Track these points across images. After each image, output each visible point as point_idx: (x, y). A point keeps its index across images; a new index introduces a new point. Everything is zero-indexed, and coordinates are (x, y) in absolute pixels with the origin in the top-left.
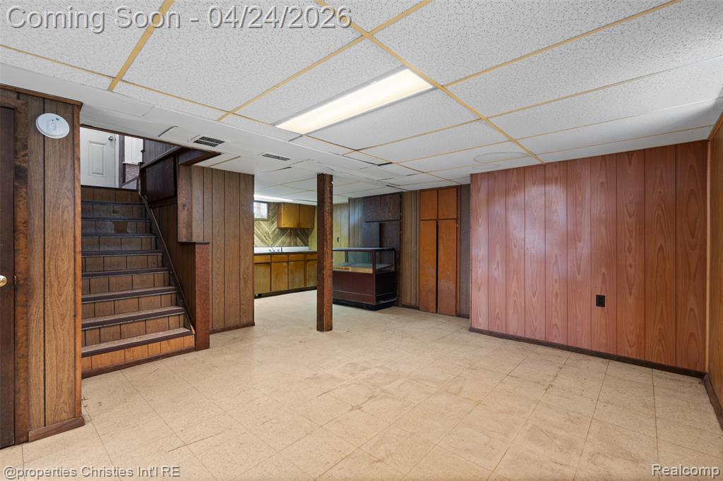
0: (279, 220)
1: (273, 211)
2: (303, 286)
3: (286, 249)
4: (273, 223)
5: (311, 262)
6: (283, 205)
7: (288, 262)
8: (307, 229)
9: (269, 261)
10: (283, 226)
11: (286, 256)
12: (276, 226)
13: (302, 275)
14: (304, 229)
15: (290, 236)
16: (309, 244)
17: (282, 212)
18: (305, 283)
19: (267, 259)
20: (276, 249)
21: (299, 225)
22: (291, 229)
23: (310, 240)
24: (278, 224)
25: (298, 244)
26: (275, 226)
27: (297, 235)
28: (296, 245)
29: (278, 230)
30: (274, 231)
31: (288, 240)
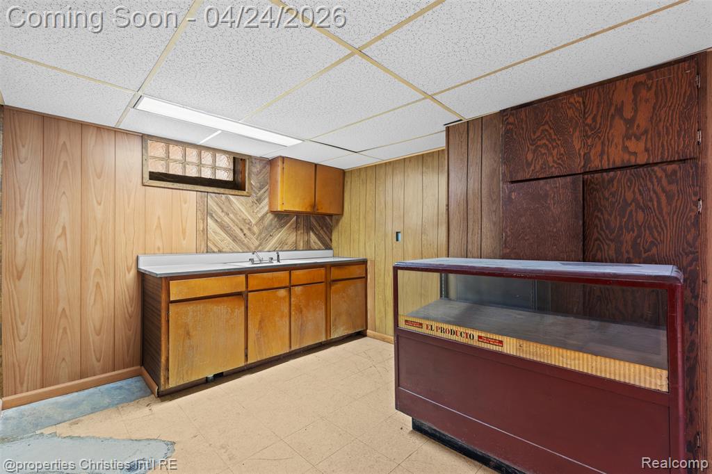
0: (272, 194)
1: (261, 177)
2: (323, 339)
3: (288, 258)
4: (259, 200)
5: (339, 285)
6: (280, 163)
7: (289, 288)
8: (331, 216)
9: (243, 289)
10: (279, 209)
11: (285, 274)
12: (266, 209)
13: (321, 314)
14: (324, 215)
15: (297, 229)
16: (334, 244)
17: (279, 178)
18: (328, 331)
19: (238, 283)
20: (265, 258)
21: (314, 206)
22: (298, 214)
23: (335, 236)
24: (270, 204)
25: (312, 244)
26: (264, 207)
27: (309, 228)
28: (309, 248)
29: (270, 216)
30: (263, 218)
31: (292, 238)
